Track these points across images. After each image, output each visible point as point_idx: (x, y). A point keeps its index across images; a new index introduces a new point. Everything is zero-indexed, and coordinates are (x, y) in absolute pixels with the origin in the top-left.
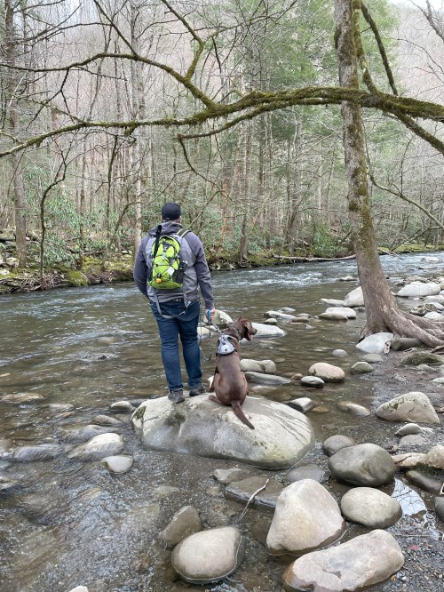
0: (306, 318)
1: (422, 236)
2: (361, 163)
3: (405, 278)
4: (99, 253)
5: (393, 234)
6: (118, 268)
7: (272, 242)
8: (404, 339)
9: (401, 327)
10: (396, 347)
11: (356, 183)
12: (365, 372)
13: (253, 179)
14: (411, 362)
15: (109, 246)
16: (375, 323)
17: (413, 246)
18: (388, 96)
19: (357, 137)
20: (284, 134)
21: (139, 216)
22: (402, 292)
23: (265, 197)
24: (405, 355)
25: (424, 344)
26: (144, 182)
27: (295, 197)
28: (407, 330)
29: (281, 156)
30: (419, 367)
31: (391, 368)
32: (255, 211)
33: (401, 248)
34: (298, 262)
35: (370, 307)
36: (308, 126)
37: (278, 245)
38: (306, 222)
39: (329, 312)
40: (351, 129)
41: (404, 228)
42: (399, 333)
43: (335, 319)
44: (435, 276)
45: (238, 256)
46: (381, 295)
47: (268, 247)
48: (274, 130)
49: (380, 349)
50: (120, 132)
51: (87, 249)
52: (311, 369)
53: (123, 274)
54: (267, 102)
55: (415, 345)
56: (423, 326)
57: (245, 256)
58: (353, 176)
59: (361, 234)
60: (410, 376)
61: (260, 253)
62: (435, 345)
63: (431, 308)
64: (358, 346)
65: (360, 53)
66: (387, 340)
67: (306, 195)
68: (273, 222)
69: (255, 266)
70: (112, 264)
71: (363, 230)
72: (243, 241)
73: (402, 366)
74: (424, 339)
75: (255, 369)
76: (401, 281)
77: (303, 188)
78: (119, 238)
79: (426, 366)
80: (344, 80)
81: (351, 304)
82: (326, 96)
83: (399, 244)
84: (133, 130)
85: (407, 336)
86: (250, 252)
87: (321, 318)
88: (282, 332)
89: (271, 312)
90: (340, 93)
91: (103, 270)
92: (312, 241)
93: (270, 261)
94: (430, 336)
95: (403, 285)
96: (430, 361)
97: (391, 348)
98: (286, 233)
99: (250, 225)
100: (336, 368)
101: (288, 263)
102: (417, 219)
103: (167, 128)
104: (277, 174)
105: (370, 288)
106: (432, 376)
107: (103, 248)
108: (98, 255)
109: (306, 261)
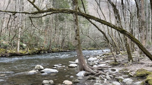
0: (64, 67)
1: (93, 46)
2: (78, 28)
3: (89, 56)
4: (5, 47)
5: (87, 45)
6: (11, 52)
7: (58, 46)
8: (88, 73)
9: (87, 69)
10: (86, 75)
11: (77, 33)
12: (78, 82)
13: (53, 30)
14: (89, 79)
15: (9, 46)
16: (81, 68)
17: (92, 48)
18: (83, 13)
19: (77, 22)
20: (62, 20)
21: (19, 37)
22: (88, 60)
23: (56, 35)
24: (88, 77)
25: (92, 74)
26: (22, 28)
27: (64, 35)
28: (89, 70)
29: (61, 25)
30: (91, 80)
31: (84, 81)
32: (54, 38)
33: (89, 49)
34: (65, 51)
35: (80, 64)
36: (67, 19)
37: (59, 47)
38: (67, 41)
39: (71, 65)
40: (75, 20)
41: (90, 44)
42: (87, 71)
43: (72, 67)
44: (96, 56)
45: (48, 49)
46: (82, 61)
47: (57, 47)
48: (59, 18)
49: (82, 76)
50: (11, 14)
51: (1, 46)
52: (63, 83)
53: (13, 54)
54: (55, 11)
55: (90, 74)
56: (92, 69)
57: (50, 49)
58: (76, 31)
59: (78, 46)
60: (89, 83)
61: (55, 49)
62: (95, 74)
63: (95, 64)
64: (77, 75)
65: (77, 3)
66: (84, 73)
67: (67, 35)
68: (58, 41)
69: (53, 52)
70: (9, 51)
71: (78, 44)
72: (50, 45)
73: (87, 80)
74: (92, 73)
75: (47, 83)
76: (88, 57)
77: (66, 33)
78: (12, 43)
79: (92, 80)
80: (74, 8)
81: (76, 63)
82: (69, 12)
83: (89, 48)
84: (15, 14)
85: (89, 72)
86: (52, 48)
87: (68, 67)
88: (57, 71)
89: (55, 65)
90: (73, 11)
91: (6, 52)
92: (68, 46)
93: (57, 51)
94: (94, 72)
95: (89, 58)
96: (94, 79)
97: (85, 75)
98: (62, 44)
99: (52, 41)
100: (70, 82)
101: (62, 51)
102: (92, 42)
103: (26, 14)
104: (60, 29)
105: (80, 59)
106: (94, 83)
107: (7, 46)
108: (5, 48)
109: (66, 51)
